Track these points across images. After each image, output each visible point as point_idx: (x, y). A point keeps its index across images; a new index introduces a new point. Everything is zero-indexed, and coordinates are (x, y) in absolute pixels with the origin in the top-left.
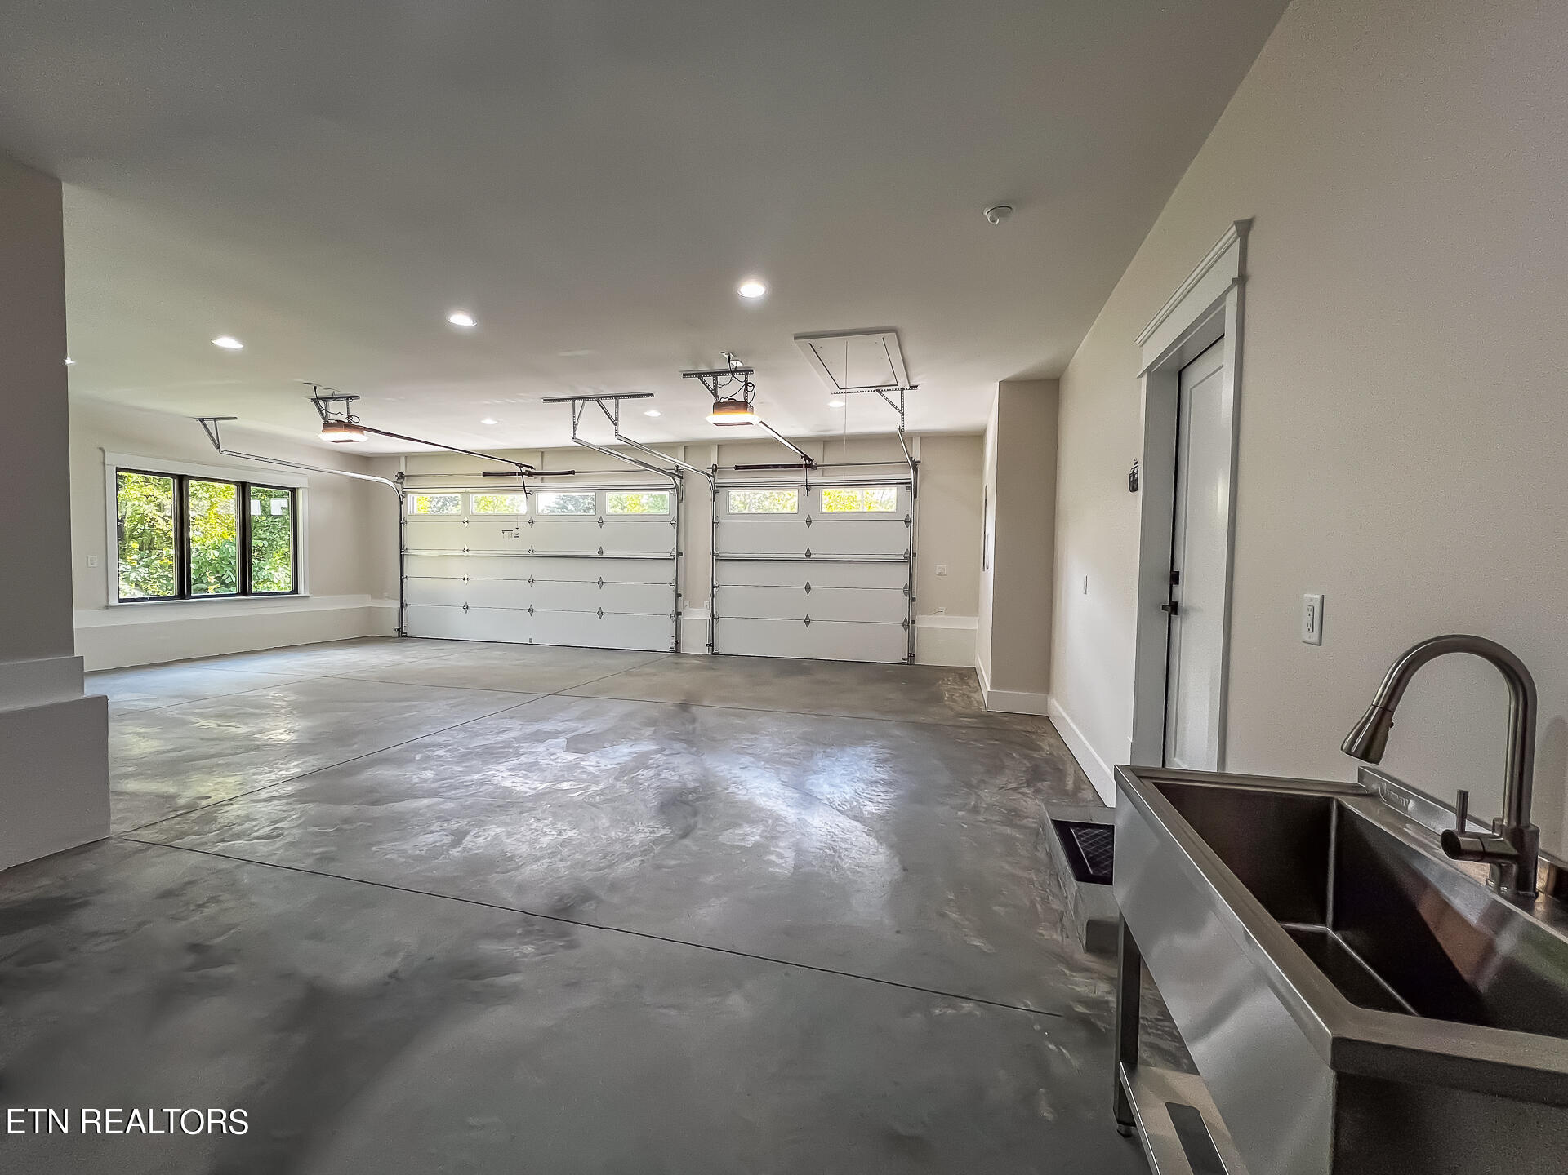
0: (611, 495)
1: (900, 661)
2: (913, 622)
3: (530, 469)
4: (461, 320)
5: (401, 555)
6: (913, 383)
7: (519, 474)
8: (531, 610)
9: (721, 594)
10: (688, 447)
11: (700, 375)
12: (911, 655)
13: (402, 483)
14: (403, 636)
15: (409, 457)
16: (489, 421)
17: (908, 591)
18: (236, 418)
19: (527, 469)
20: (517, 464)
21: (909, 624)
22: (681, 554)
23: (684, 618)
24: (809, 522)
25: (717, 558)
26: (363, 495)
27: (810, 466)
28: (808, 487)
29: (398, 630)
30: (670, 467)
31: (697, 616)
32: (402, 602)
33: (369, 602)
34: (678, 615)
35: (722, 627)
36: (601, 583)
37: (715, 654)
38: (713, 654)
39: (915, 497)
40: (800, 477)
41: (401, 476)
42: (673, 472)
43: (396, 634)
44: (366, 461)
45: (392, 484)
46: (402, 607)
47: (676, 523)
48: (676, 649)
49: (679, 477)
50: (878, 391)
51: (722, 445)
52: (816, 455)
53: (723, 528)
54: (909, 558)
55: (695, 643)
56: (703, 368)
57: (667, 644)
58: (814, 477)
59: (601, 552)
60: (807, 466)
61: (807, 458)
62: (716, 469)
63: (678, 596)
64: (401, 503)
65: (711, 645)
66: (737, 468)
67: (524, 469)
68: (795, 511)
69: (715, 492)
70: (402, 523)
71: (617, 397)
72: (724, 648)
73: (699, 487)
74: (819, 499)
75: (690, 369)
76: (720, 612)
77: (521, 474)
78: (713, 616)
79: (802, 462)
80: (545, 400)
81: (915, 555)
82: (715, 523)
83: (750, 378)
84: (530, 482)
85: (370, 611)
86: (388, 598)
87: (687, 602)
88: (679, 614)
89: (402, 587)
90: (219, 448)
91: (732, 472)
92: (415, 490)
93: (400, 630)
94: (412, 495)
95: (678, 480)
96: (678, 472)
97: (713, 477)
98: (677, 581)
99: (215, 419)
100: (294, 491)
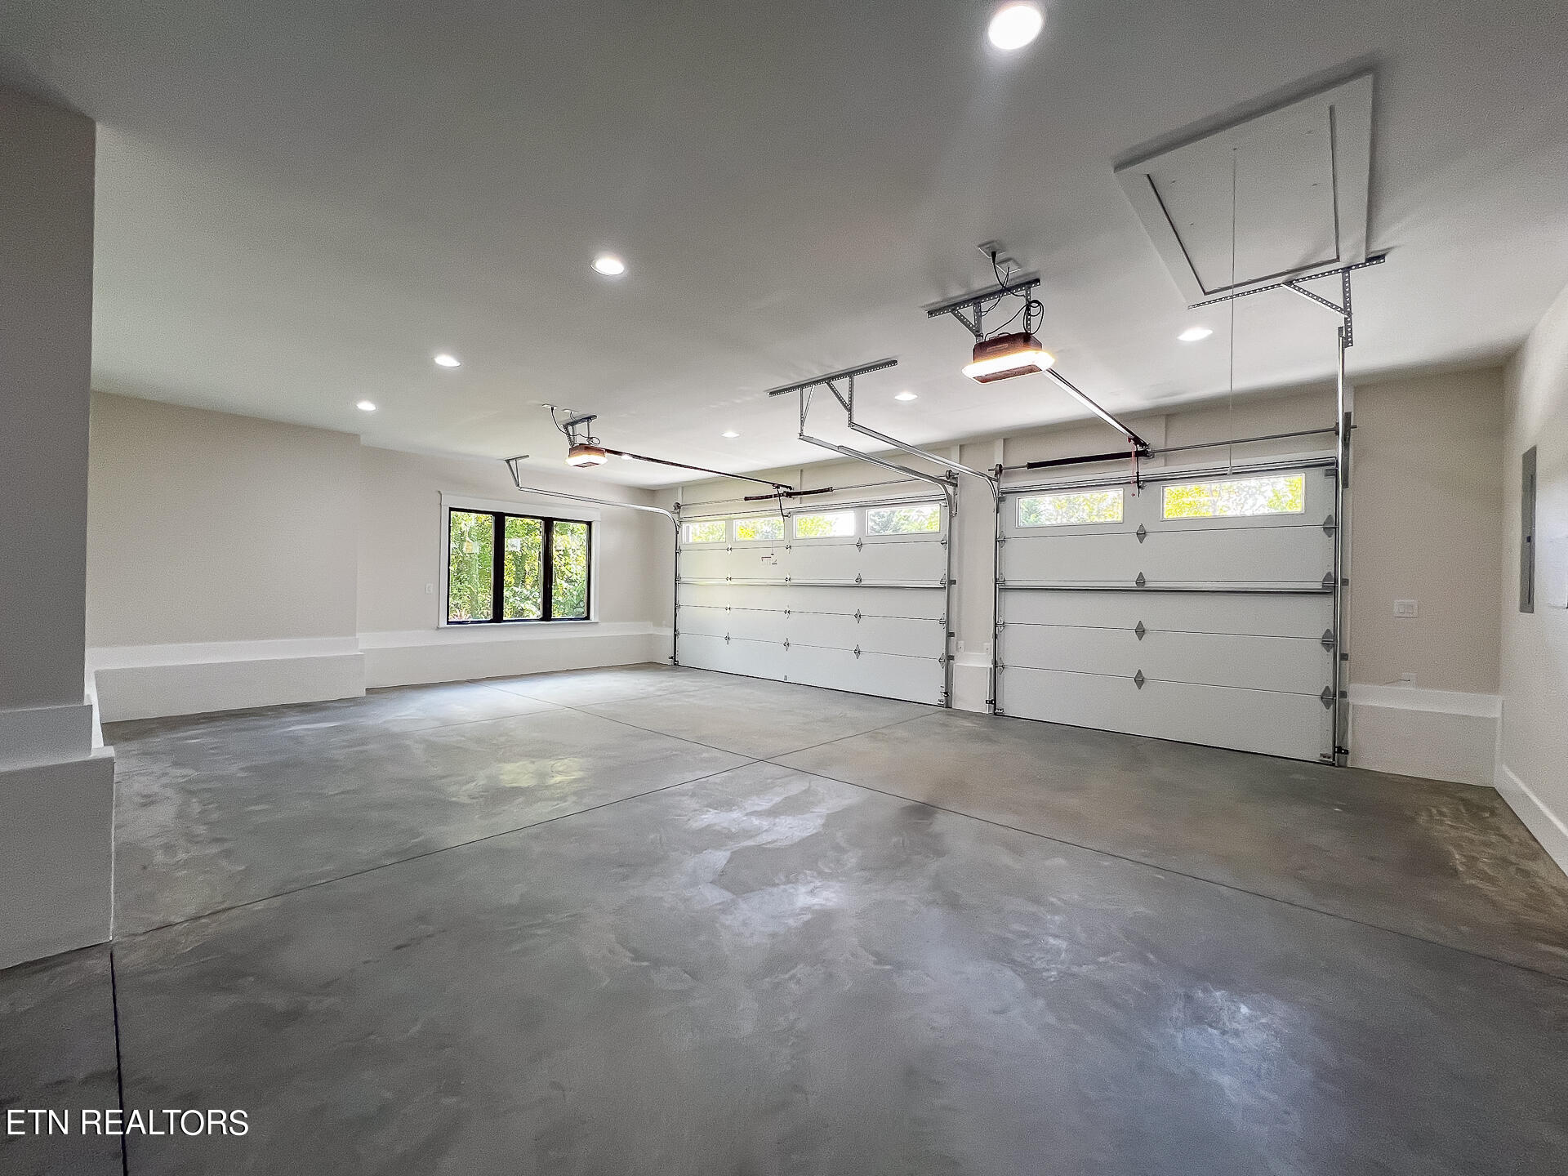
0: (872, 511)
1: (1315, 757)
2: (1343, 695)
3: (789, 490)
4: (610, 266)
5: (676, 584)
6: (1377, 247)
7: (775, 496)
8: (787, 645)
9: (1009, 636)
10: (965, 445)
11: (953, 307)
12: (1340, 750)
13: (679, 513)
14: (675, 664)
15: (685, 486)
16: (730, 434)
17: (1331, 641)
18: (528, 456)
19: (785, 489)
20: (773, 484)
21: (1334, 697)
22: (954, 582)
23: (957, 664)
24: (1142, 535)
25: (1001, 587)
26: (647, 527)
27: (1144, 454)
28: (1139, 483)
29: (672, 658)
30: (941, 473)
31: (974, 662)
32: (675, 630)
33: (650, 629)
34: (948, 660)
35: (1008, 679)
36: (858, 616)
37: (997, 714)
38: (995, 714)
39: (1345, 485)
40: (1127, 470)
41: (678, 506)
42: (945, 478)
43: (670, 662)
44: (650, 493)
45: (670, 515)
46: (675, 635)
47: (948, 543)
48: (947, 703)
49: (952, 484)
50: (1289, 283)
51: (1010, 437)
52: (1153, 437)
53: (1011, 549)
54: (1331, 587)
55: (972, 697)
56: (956, 292)
57: (935, 696)
58: (1148, 469)
59: (859, 580)
60: (1138, 454)
61: (1137, 441)
62: (1001, 471)
63: (950, 635)
64: (677, 533)
65: (993, 702)
66: (1030, 466)
67: (781, 490)
68: (1120, 519)
69: (1000, 500)
70: (677, 552)
71: (850, 374)
72: (1013, 705)
73: (978, 493)
74: (1158, 501)
75: (934, 299)
76: (1007, 659)
77: (779, 495)
78: (995, 663)
79: (1131, 447)
80: (771, 393)
81: (1345, 582)
82: (1000, 541)
83: (1036, 293)
84: (789, 504)
85: (650, 638)
86: (666, 626)
87: (961, 643)
88: (950, 658)
89: (676, 616)
90: (518, 485)
91: (1023, 472)
92: (690, 520)
93: (673, 658)
94: (687, 524)
95: (950, 489)
96: (951, 478)
97: (996, 480)
98: (948, 617)
99: (516, 459)
100: (589, 524)
